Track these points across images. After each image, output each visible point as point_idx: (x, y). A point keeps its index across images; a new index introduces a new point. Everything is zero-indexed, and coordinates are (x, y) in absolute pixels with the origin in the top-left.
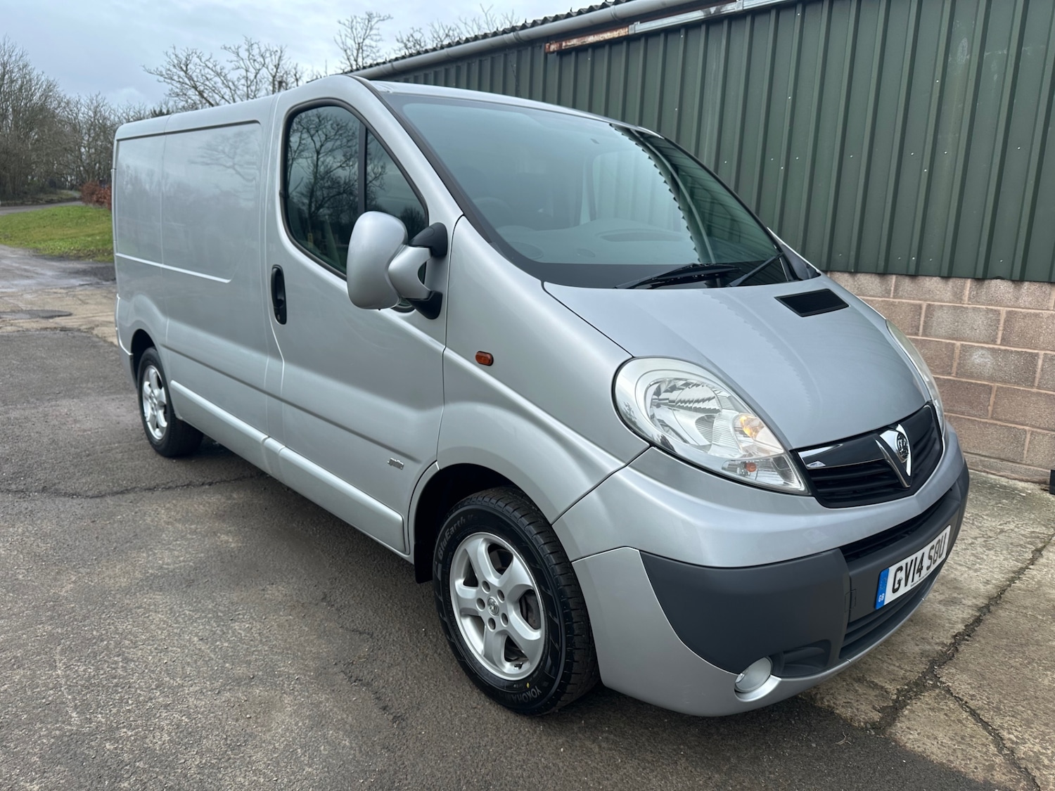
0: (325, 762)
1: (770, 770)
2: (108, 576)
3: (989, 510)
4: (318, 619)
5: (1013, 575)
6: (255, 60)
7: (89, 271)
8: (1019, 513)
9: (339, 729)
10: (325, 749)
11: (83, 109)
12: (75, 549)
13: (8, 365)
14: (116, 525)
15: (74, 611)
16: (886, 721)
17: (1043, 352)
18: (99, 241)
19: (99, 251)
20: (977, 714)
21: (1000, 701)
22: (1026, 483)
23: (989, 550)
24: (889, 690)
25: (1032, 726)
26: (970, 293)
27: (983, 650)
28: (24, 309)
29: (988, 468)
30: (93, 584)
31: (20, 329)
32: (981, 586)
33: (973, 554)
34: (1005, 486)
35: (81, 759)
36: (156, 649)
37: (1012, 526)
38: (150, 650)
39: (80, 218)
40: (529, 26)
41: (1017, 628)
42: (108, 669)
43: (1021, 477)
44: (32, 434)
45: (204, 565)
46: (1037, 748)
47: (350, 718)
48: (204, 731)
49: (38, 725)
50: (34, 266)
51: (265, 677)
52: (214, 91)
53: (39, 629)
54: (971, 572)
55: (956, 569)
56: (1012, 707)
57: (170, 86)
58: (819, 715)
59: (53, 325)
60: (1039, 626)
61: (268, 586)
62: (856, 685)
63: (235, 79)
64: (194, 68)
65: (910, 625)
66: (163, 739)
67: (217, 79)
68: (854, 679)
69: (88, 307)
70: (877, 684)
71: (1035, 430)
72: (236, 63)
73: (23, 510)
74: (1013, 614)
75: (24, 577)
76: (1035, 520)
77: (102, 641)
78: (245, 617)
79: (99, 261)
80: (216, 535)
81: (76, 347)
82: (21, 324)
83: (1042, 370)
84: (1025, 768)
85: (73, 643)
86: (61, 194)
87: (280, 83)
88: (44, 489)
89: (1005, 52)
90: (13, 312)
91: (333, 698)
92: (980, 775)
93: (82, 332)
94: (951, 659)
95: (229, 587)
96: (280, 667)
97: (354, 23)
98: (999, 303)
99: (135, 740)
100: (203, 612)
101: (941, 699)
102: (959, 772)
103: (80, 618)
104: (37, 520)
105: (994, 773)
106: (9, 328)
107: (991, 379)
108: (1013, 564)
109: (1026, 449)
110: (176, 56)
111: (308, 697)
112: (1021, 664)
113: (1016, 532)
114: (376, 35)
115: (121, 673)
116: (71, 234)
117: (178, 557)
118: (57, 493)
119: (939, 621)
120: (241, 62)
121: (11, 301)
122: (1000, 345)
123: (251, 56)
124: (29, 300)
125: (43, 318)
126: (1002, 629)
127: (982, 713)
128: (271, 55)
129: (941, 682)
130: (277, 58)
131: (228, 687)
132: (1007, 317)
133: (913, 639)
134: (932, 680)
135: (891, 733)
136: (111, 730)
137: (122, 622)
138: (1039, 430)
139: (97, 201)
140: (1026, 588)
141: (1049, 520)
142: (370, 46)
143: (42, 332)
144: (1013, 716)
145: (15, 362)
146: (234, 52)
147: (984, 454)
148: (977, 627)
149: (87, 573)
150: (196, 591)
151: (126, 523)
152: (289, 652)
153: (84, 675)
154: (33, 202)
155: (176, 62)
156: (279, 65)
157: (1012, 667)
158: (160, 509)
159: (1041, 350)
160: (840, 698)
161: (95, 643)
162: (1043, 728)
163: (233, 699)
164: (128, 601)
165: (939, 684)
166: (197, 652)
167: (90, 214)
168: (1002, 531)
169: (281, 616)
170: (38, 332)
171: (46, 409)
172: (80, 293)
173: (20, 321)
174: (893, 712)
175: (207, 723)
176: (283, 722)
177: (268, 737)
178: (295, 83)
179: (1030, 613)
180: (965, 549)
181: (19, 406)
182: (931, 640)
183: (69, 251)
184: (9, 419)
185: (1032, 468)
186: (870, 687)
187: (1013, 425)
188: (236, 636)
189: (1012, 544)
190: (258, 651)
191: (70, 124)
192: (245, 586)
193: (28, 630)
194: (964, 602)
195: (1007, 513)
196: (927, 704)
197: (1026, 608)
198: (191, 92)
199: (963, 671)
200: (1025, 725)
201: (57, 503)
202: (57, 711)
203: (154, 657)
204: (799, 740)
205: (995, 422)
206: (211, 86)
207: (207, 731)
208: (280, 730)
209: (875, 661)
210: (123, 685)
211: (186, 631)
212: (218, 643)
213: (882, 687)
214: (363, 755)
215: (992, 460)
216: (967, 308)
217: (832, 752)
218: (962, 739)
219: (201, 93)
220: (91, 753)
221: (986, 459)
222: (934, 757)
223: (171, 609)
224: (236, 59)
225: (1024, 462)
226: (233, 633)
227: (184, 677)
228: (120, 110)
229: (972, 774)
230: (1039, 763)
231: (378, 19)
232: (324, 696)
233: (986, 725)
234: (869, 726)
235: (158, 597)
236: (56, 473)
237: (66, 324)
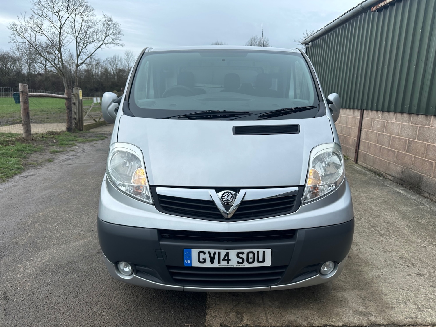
32: (402, 317)
110: (307, 34)
119: (334, 316)
133: (301, 315)
182: (309, 320)
194: (371, 317)
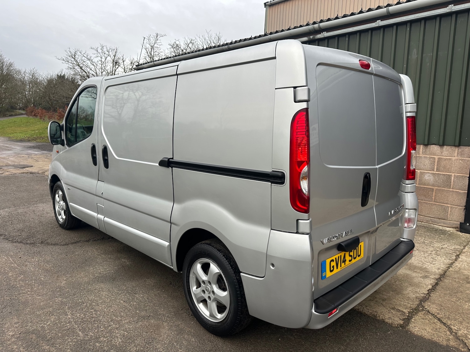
0: (187, 347)
1: (363, 344)
2: (79, 277)
3: (436, 240)
4: (170, 292)
5: (449, 265)
6: (105, 53)
7: (35, 147)
8: (448, 240)
9: (189, 335)
10: (185, 343)
11: (27, 75)
12: (62, 267)
13: (11, 190)
14: (76, 256)
15: (69, 292)
16: (405, 324)
17: (453, 174)
18: (37, 133)
19: (38, 137)
20: (441, 320)
21: (449, 315)
22: (450, 228)
23: (438, 256)
24: (405, 312)
25: (463, 324)
26: (422, 151)
27: (440, 295)
28: (11, 164)
29: (434, 222)
30: (74, 281)
31: (12, 173)
32: (436, 270)
33: (432, 258)
34: (442, 230)
35: (88, 350)
36: (107, 306)
37: (446, 246)
38: (104, 306)
39: (27, 122)
40: (234, 43)
41: (453, 286)
42: (89, 315)
43: (448, 226)
44: (30, 219)
45: (118, 272)
46: (465, 332)
47: (192, 330)
48: (135, 338)
49: (66, 338)
50: (10, 145)
51: (154, 316)
52: (87, 67)
53: (56, 299)
54: (432, 265)
55: (426, 264)
56: (454, 317)
57: (68, 65)
58: (379, 323)
59: (26, 171)
60: (461, 285)
61: (146, 279)
62: (392, 311)
63: (96, 61)
64: (78, 57)
65: (410, 287)
66: (119, 341)
67: (88, 62)
68: (391, 308)
69: (39, 163)
70: (400, 310)
71: (452, 206)
72: (96, 55)
73: (35, 251)
74: (451, 281)
75: (44, 279)
76: (455, 243)
77: (84, 303)
78: (140, 292)
79: (39, 142)
80: (120, 259)
81: (39, 181)
82: (12, 171)
83: (454, 182)
84: (462, 340)
85: (72, 305)
86: (16, 112)
87: (116, 63)
88: (42, 243)
89: (432, 54)
90: (6, 166)
91: (183, 323)
92: (445, 343)
93: (40, 174)
94: (428, 299)
95: (130, 280)
96: (159, 312)
97: (150, 38)
98: (434, 154)
99: (108, 342)
100: (122, 291)
101: (426, 315)
102: (436, 342)
103: (72, 295)
104: (43, 255)
105: (450, 342)
106: (7, 173)
107: (433, 185)
108: (448, 261)
109: (449, 214)
110: (70, 52)
111: (173, 323)
112: (456, 300)
113: (448, 248)
114: (159, 43)
115: (95, 316)
116: (24, 130)
117: (106, 269)
118: (48, 244)
119: (421, 285)
120: (99, 54)
121: (5, 161)
122: (436, 171)
123: (103, 51)
124: (12, 160)
125: (20, 168)
126: (447, 287)
127: (443, 319)
128: (112, 51)
129: (425, 308)
130: (115, 52)
131: (140, 320)
132: (438, 160)
133: (412, 292)
134: (421, 308)
135: (408, 329)
136: (97, 338)
137: (90, 296)
138: (454, 206)
139: (34, 115)
140: (454, 271)
141: (460, 243)
142: (157, 47)
143: (22, 175)
144: (455, 320)
145: (14, 188)
146: (95, 50)
147: (432, 217)
148: (437, 286)
149: (70, 277)
150: (117, 282)
151: (81, 255)
152: (162, 305)
153: (80, 317)
154: (4, 116)
155: (70, 54)
156: (115, 55)
157: (452, 301)
158: (93, 249)
159: (453, 173)
160: (386, 316)
161: (81, 304)
162: (467, 324)
163: (143, 325)
164: (90, 287)
165: (424, 309)
166: (124, 307)
167: (31, 121)
168: (442, 248)
169: (155, 291)
170: (20, 175)
171: (33, 208)
172: (34, 156)
173: (10, 170)
174: (408, 320)
175: (135, 334)
176: (166, 333)
177: (161, 338)
178: (123, 63)
179: (457, 280)
180: (428, 256)
181: (21, 207)
182: (419, 292)
183: (24, 138)
184: (18, 213)
185: (452, 222)
186: (398, 311)
187: (443, 204)
188: (138, 300)
189: (447, 253)
190: (149, 305)
191: (21, 81)
192: (137, 280)
193: (52, 300)
194: (430, 277)
195: (444, 241)
196: (421, 317)
197: (455, 278)
198: (77, 67)
199: (433, 303)
200: (460, 323)
201: (49, 248)
202: (73, 332)
203: (107, 309)
204: (372, 332)
205: (436, 203)
206: (85, 64)
207: (136, 337)
208: (165, 336)
209: (398, 301)
210: (97, 321)
211: (117, 299)
212: (131, 303)
213: (402, 311)
214: (201, 344)
215: (435, 219)
216: (422, 156)
217: (386, 336)
218: (436, 329)
219: (81, 68)
220: (91, 348)
221: (433, 219)
222: (426, 337)
223: (109, 290)
224: (96, 53)
225: (448, 220)
226: (137, 299)
227: (121, 317)
228: (44, 75)
229: (441, 343)
230: (467, 337)
231: (160, 36)
232: (180, 322)
233: (445, 324)
234: (399, 326)
235: (102, 285)
236: (46, 235)
237: (32, 171)
